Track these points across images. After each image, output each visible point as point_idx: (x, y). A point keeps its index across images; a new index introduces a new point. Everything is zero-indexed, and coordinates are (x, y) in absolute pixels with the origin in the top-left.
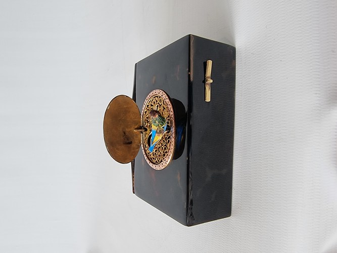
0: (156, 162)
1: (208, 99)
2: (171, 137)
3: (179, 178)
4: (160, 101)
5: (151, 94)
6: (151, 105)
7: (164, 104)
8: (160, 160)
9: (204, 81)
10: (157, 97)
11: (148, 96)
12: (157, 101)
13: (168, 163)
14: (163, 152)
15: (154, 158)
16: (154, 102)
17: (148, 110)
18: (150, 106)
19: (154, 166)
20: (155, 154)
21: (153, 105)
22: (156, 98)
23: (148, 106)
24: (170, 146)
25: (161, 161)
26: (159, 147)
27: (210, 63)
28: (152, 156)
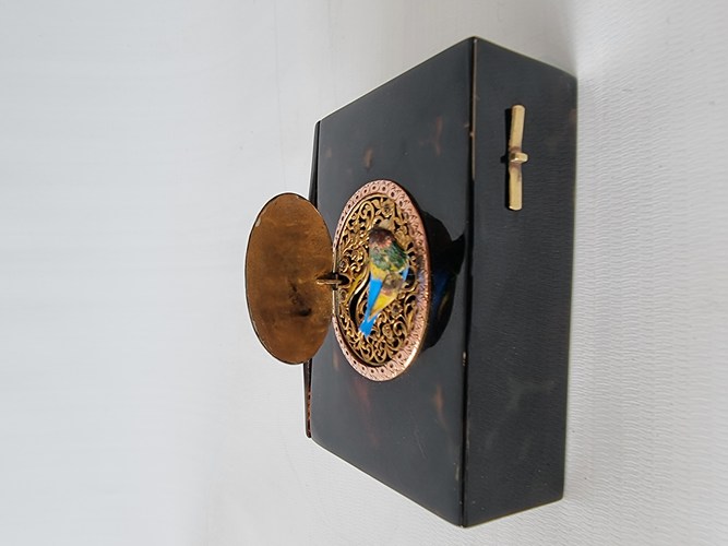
0: (374, 360)
1: (516, 203)
2: (419, 297)
3: (438, 401)
4: (387, 208)
5: (361, 192)
6: (361, 220)
7: (397, 215)
8: (384, 357)
9: (506, 159)
10: (379, 199)
11: (354, 197)
12: (376, 210)
13: (407, 364)
14: (395, 336)
15: (366, 352)
16: (369, 213)
17: (352, 231)
18: (357, 221)
19: (367, 372)
20: (371, 340)
21: (365, 221)
22: (376, 202)
23: (351, 221)
24: (413, 319)
25: (388, 359)
26: (382, 324)
27: (519, 113)
28: (361, 346)
